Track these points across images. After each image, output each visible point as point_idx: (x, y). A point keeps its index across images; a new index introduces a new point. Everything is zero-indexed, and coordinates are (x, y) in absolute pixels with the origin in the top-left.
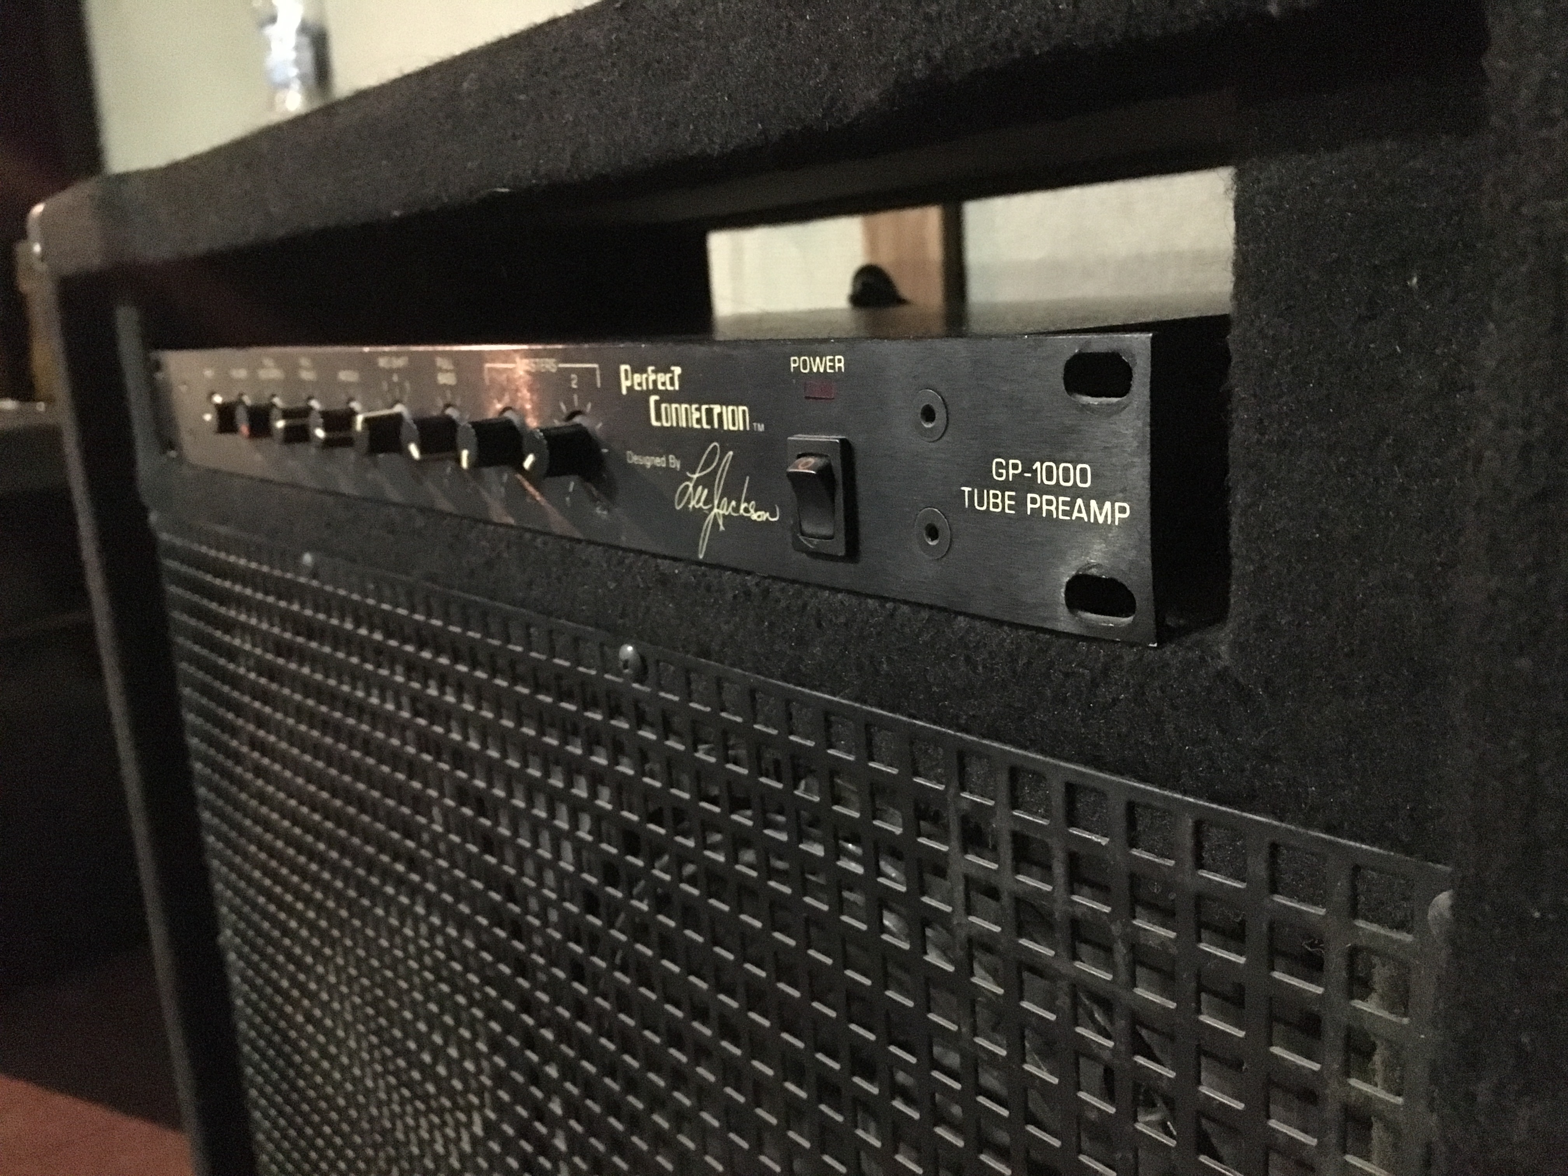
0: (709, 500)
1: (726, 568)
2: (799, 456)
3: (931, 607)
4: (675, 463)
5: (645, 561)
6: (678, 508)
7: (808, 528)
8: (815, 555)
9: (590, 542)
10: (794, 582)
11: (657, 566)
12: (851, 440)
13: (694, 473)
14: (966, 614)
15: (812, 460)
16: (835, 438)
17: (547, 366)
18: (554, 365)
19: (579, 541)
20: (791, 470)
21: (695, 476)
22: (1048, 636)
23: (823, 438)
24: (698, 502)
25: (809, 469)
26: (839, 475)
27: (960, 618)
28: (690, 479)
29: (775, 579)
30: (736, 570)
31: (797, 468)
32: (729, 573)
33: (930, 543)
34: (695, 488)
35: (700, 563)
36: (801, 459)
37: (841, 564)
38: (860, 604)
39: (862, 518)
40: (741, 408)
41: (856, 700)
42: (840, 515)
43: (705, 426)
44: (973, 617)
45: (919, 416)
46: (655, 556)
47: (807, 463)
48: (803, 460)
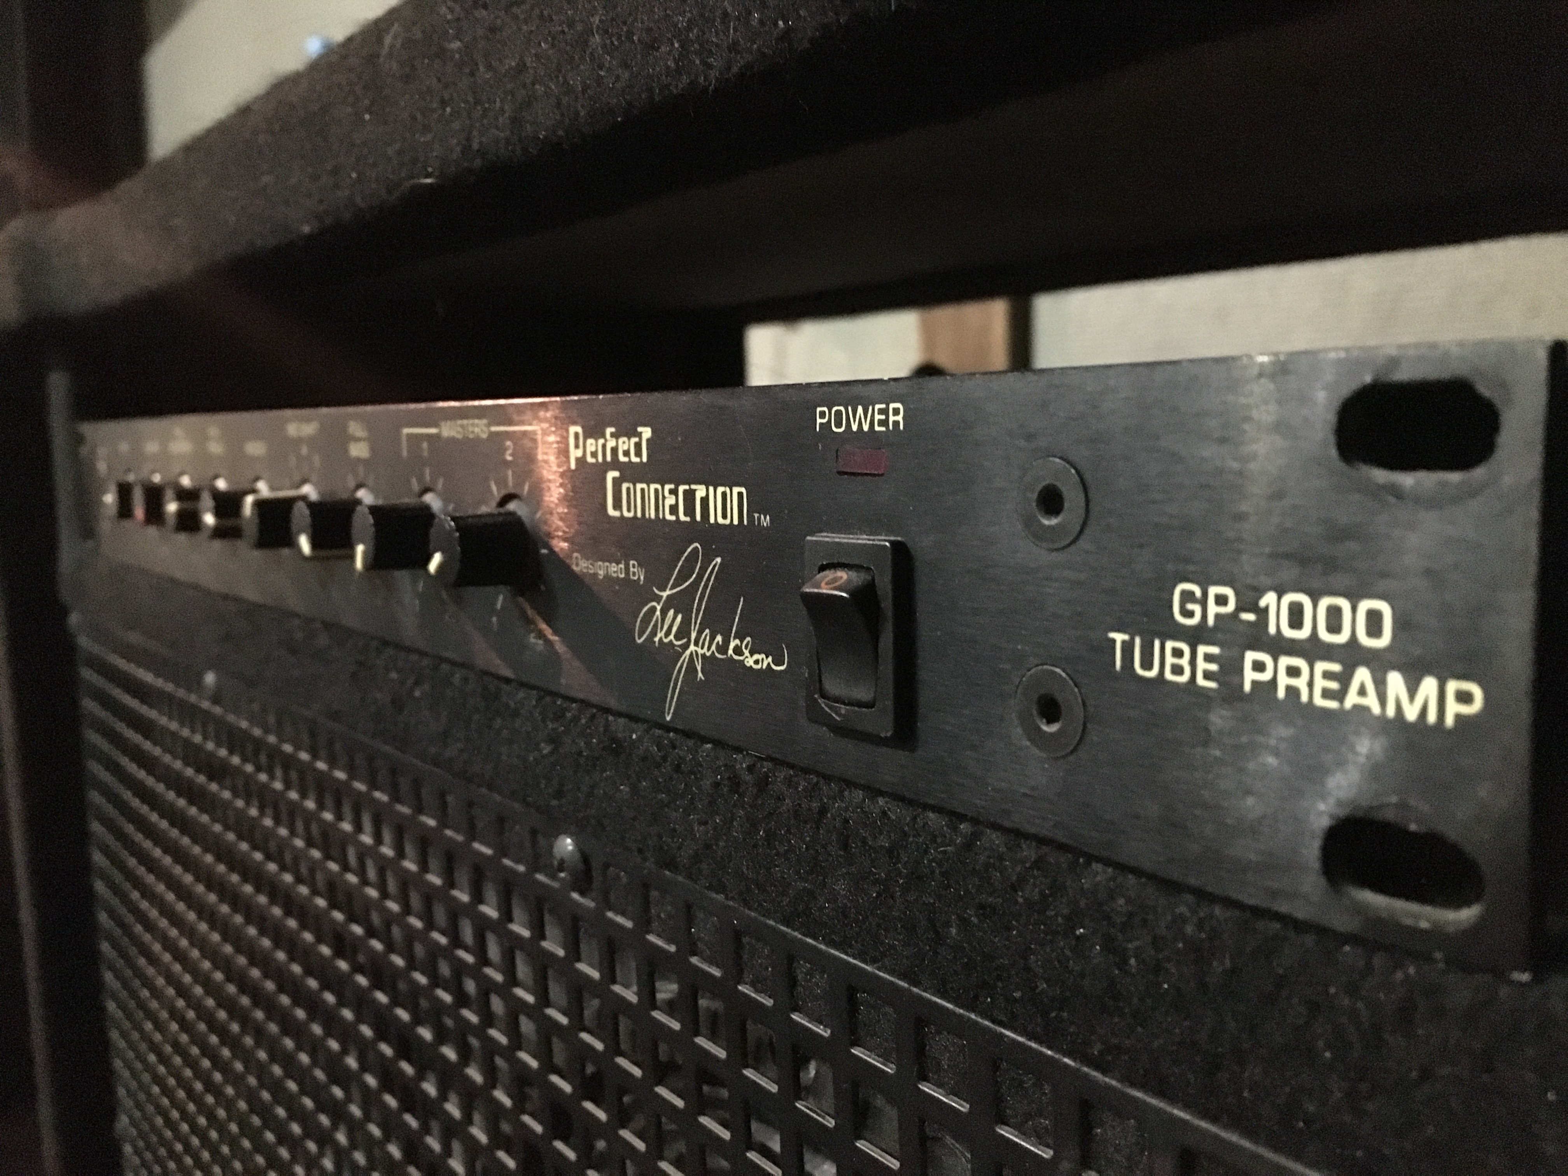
0: (684, 632)
1: (704, 740)
2: (822, 568)
3: (1041, 841)
4: (638, 574)
5: (593, 717)
6: (639, 641)
7: (832, 686)
8: (842, 731)
9: (523, 685)
10: (806, 771)
11: (607, 725)
12: (910, 544)
13: (665, 590)
14: (1107, 862)
15: (843, 575)
16: (884, 541)
17: (476, 430)
18: (485, 429)
19: (507, 681)
20: (807, 590)
21: (665, 594)
22: (1277, 926)
23: (863, 539)
24: (667, 634)
25: (835, 589)
26: (887, 605)
27: (1097, 867)
28: (658, 599)
29: (778, 762)
30: (718, 743)
31: (819, 587)
32: (709, 746)
33: (1045, 728)
34: (664, 612)
35: (667, 728)
36: (827, 572)
37: (884, 750)
38: (914, 818)
39: (924, 675)
40: (736, 490)
41: (903, 976)
42: (887, 668)
43: (682, 518)
44: (1123, 868)
45: (1034, 504)
46: (607, 711)
47: (835, 580)
48: (829, 574)
